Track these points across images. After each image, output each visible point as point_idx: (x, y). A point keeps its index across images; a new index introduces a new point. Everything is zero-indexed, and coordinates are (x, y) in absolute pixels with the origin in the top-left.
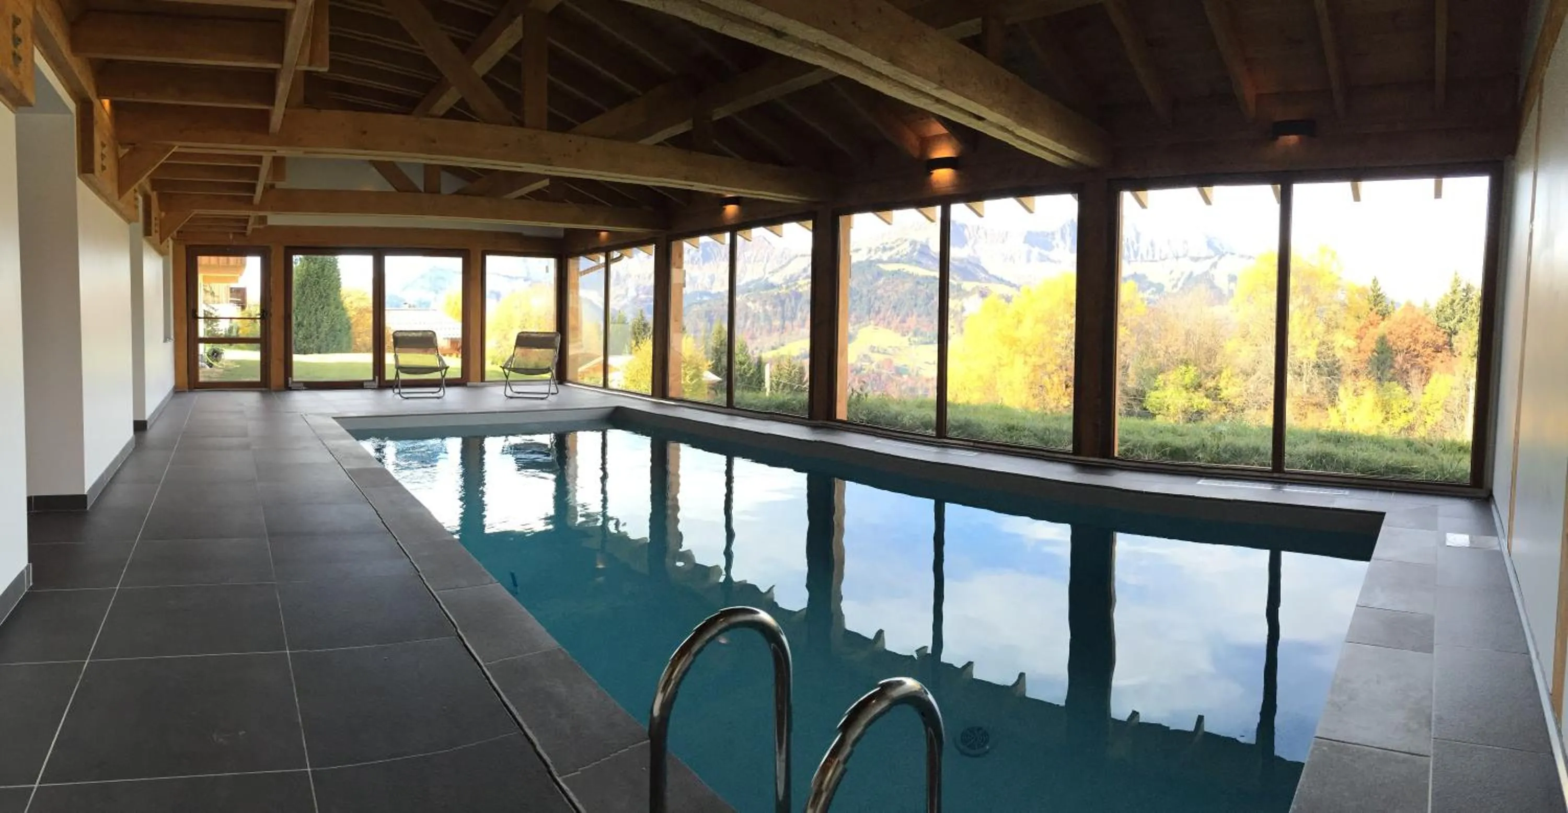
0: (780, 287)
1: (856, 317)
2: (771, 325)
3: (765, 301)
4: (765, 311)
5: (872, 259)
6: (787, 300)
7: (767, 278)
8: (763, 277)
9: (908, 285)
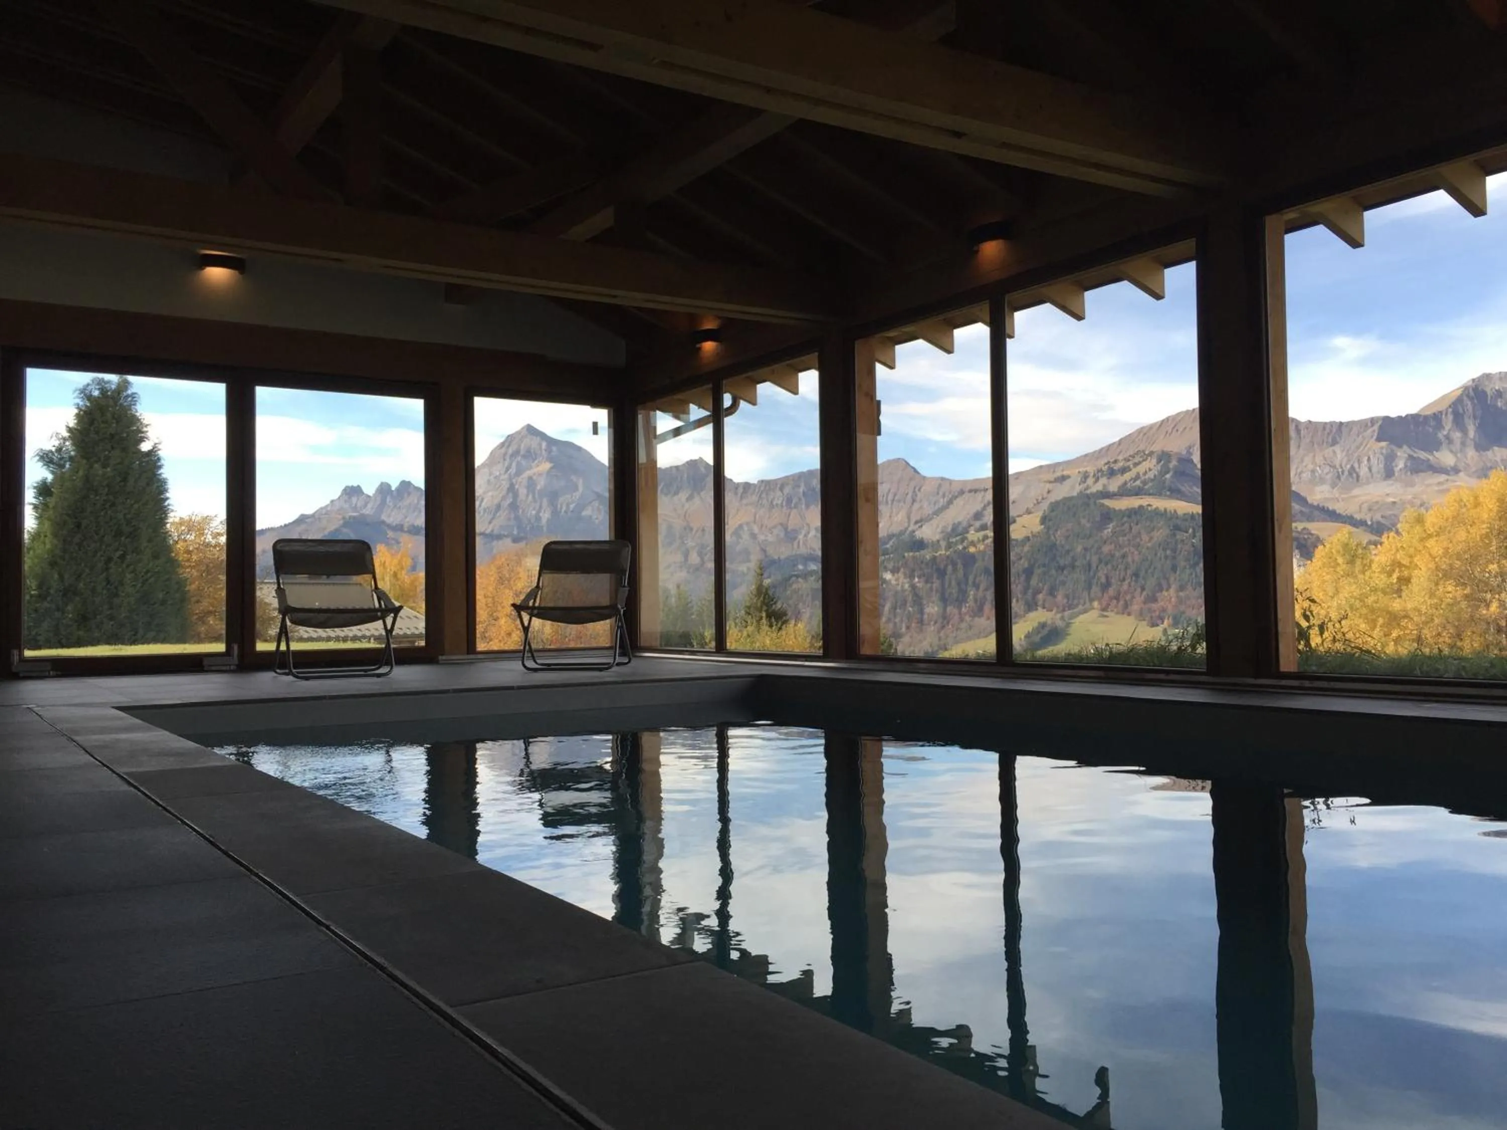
0: (936, 545)
1: (1067, 596)
2: (921, 612)
3: (913, 571)
4: (913, 587)
5: (1088, 492)
6: (950, 568)
7: (914, 532)
8: (906, 529)
9: (1160, 534)
